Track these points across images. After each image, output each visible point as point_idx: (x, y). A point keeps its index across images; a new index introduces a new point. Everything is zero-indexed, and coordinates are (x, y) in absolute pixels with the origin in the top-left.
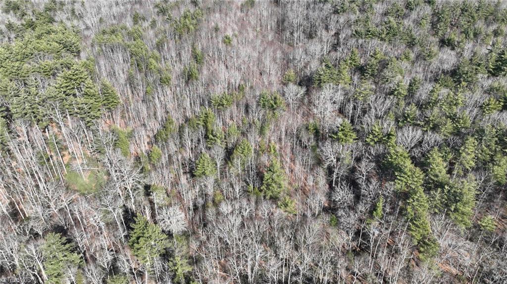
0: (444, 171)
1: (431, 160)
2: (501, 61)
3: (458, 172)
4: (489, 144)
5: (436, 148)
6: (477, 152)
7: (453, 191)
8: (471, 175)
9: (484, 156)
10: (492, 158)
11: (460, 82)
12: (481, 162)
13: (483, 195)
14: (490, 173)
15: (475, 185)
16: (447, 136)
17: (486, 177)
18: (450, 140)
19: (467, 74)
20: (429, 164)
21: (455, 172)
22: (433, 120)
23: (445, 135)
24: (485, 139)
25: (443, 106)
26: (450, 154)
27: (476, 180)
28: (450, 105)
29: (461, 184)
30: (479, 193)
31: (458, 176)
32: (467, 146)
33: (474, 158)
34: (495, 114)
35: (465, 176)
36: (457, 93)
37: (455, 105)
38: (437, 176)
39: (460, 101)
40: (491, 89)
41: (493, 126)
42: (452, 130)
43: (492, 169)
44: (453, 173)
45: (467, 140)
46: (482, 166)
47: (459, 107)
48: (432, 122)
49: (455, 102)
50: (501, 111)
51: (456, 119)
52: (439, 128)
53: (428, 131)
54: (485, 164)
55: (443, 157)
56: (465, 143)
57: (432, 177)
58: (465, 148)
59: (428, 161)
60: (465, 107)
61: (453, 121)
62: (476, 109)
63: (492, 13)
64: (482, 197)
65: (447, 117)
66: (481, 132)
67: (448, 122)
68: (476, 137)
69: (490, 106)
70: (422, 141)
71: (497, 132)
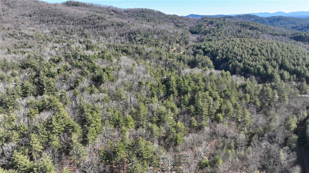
0: (28, 161)
1: (16, 160)
2: (24, 88)
3: (36, 157)
4: (43, 132)
5: (15, 151)
6: (40, 140)
7: (39, 169)
8: (44, 154)
9: (45, 140)
10: (49, 138)
11: (8, 108)
12: (45, 144)
13: (55, 160)
14: (52, 146)
15: (49, 157)
16: (18, 141)
17: (52, 150)
18: (21, 141)
19: (9, 101)
20: (16, 163)
21: (35, 157)
22: (3, 136)
23: (16, 141)
24: (40, 131)
25: (5, 125)
26: (26, 149)
27: (48, 154)
28: (9, 122)
29: (41, 162)
30: (53, 160)
31: (37, 158)
32: (33, 140)
33: (40, 144)
34: (37, 116)
35: (41, 156)
36: (10, 114)
37: (12, 121)
38: (25, 167)
39: (14, 118)
40: (28, 104)
41: (40, 123)
42: (19, 135)
43: (52, 144)
44: (34, 158)
45: (31, 136)
46: (47, 145)
47: (16, 121)
48: (3, 138)
49: (11, 120)
50: (39, 113)
51: (18, 129)
52: (10, 139)
53: (4, 144)
54: (47, 144)
55: (22, 154)
56: (31, 139)
57: (23, 169)
58: (32, 141)
59: (15, 161)
60: (19, 120)
61: (16, 130)
62: (26, 118)
63: (4, 65)
64: (56, 161)
65: (12, 130)
66: (36, 128)
67: (14, 132)
68: (35, 132)
69: (32, 113)
70: (3, 152)
71: (43, 125)
